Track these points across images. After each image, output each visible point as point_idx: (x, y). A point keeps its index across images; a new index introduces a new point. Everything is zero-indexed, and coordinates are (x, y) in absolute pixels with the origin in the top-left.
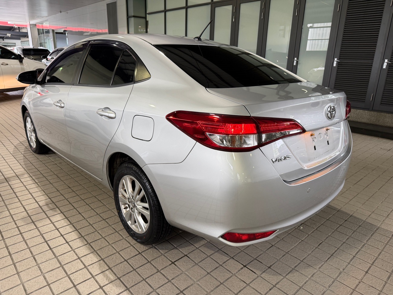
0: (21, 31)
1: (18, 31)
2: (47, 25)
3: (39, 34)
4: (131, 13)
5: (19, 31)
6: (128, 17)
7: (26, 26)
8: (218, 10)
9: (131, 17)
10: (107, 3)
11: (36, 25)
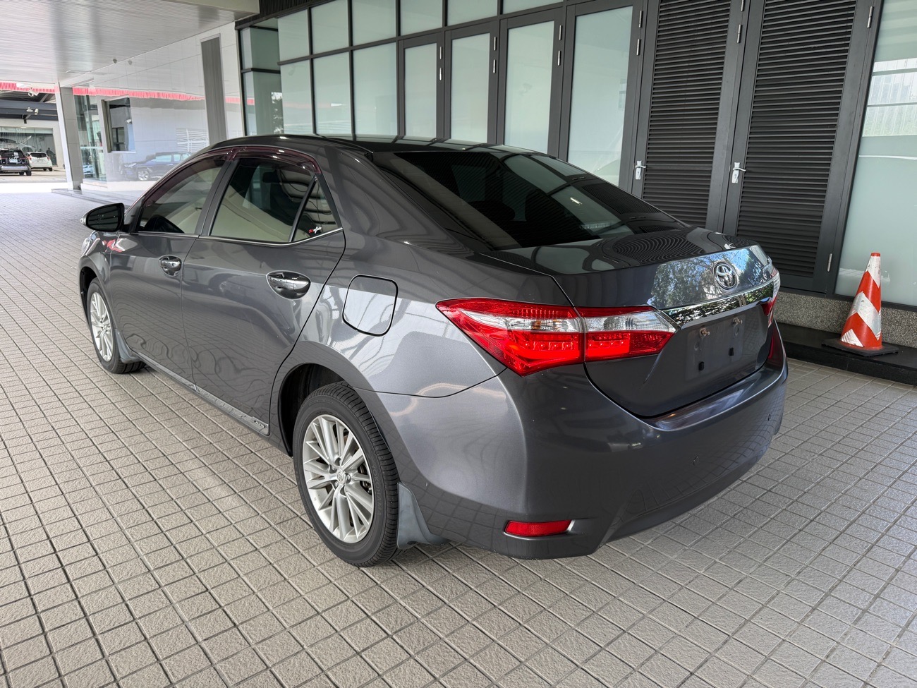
4: (249, 64)
6: (243, 71)
8: (412, 54)
9: (248, 71)
10: (202, 41)
11: (72, 88)
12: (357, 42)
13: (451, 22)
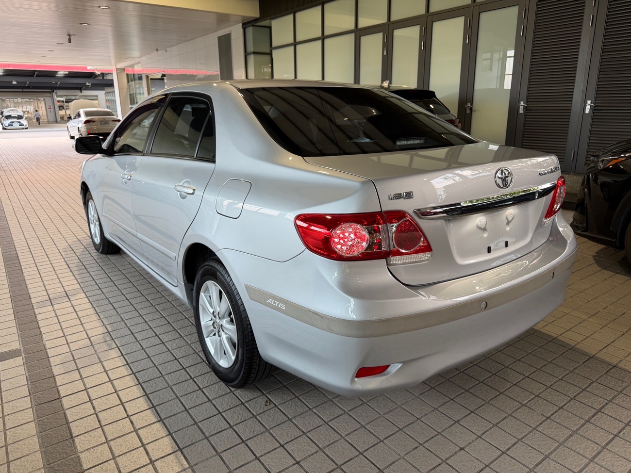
0: (105, 78)
1: (101, 78)
2: (138, 69)
3: (128, 82)
4: (250, 49)
5: (103, 77)
6: (246, 54)
7: (112, 71)
8: (365, 40)
9: (250, 54)
10: (219, 36)
11: (124, 69)
12: (326, 33)
13: (393, 18)
